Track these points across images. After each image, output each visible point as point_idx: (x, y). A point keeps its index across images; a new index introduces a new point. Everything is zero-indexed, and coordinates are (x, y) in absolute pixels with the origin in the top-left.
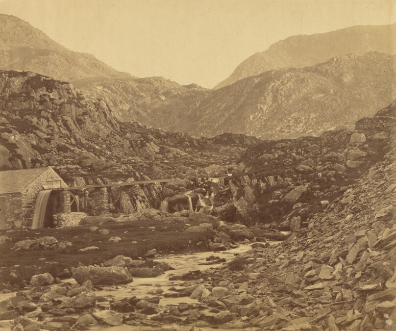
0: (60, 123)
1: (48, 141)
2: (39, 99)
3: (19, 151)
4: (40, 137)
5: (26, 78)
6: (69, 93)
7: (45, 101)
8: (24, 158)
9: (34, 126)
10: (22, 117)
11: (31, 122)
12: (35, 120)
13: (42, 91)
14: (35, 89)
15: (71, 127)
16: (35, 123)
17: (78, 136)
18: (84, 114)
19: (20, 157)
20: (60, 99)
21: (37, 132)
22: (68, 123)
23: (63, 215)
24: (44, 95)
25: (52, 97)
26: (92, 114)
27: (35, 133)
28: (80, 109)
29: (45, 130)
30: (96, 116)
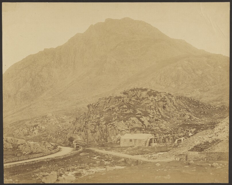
0: (157, 110)
1: (153, 118)
2: (151, 100)
3: (144, 123)
4: (150, 117)
5: (147, 92)
6: (161, 97)
7: (153, 100)
8: (146, 125)
9: (149, 113)
10: (145, 110)
11: (148, 112)
12: (149, 111)
13: (152, 97)
14: (150, 96)
15: (160, 112)
16: (149, 112)
17: (162, 114)
18: (166, 104)
19: (145, 125)
20: (158, 99)
21: (150, 115)
22: (159, 110)
23: (152, 144)
24: (153, 98)
25: (155, 99)
26: (168, 104)
27: (149, 116)
28: (164, 103)
29: (152, 114)
30: (170, 105)
